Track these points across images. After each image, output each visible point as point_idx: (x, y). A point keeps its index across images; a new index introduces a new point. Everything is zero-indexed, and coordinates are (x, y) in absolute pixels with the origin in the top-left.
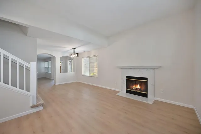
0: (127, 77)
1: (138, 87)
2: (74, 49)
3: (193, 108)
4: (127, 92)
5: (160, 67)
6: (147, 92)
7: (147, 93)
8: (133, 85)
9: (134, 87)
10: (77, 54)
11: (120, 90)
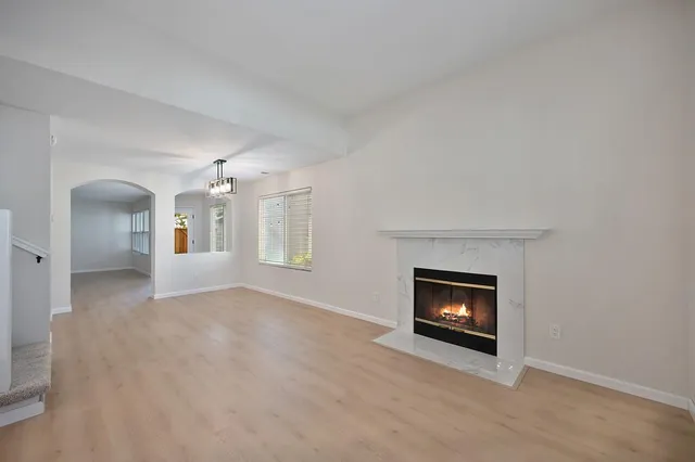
0: (418, 272)
1: (463, 311)
2: (222, 161)
3: (686, 408)
4: (420, 329)
5: (547, 233)
6: (496, 335)
7: (493, 337)
8: (441, 306)
9: (446, 311)
10: (230, 180)
11: (392, 324)
